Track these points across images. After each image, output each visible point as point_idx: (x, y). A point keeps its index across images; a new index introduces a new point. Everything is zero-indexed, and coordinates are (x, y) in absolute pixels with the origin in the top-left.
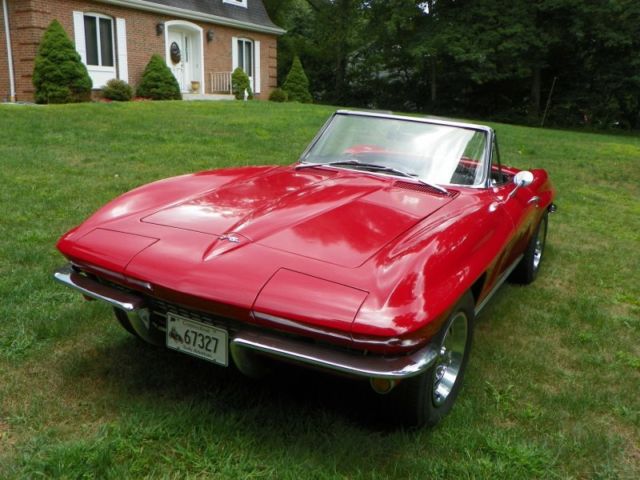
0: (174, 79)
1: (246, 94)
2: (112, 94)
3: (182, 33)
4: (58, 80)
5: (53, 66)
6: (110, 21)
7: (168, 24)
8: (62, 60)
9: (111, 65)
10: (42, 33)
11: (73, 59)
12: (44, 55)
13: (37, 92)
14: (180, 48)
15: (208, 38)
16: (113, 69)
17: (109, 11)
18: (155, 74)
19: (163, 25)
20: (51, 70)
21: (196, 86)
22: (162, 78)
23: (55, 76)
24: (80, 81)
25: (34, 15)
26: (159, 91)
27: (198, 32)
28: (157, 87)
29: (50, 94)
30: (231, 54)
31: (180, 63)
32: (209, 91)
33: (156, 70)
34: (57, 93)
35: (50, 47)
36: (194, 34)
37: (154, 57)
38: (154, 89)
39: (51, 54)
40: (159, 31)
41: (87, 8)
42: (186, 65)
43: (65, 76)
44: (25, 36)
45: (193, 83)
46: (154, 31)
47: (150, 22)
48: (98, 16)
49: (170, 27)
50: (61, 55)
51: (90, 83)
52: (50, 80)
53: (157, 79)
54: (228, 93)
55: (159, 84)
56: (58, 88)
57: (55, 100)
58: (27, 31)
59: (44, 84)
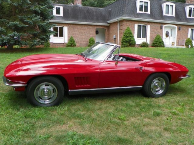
0: (162, 41)
1: (190, 46)
2: (142, 46)
3: (170, 28)
4: (126, 42)
5: (125, 38)
6: (146, 26)
7: (164, 26)
8: (128, 37)
9: (145, 38)
10: (125, 30)
11: (131, 36)
12: (124, 36)
13: (122, 45)
14: (169, 32)
15: (179, 29)
16: (145, 39)
17: (145, 24)
18: (157, 40)
19: (163, 26)
20: (125, 39)
21: (173, 44)
22: (158, 41)
23: (126, 41)
24: (132, 42)
25: (124, 26)
26: (157, 45)
27: (176, 27)
28: (157, 44)
29: (124, 45)
30: (188, 34)
31: (169, 37)
32: (178, 45)
33: (157, 39)
34: (125, 45)
35: (125, 34)
36: (174, 28)
37: (157, 35)
38: (155, 45)
39: (126, 35)
40: (161, 28)
41: (139, 23)
42: (171, 37)
43: (128, 41)
44: (122, 31)
45: (172, 43)
46: (160, 28)
47: (159, 26)
48: (142, 25)
49: (165, 27)
50: (128, 35)
51: (135, 42)
52: (124, 42)
53: (157, 42)
54: (184, 46)
55: (157, 43)
56: (126, 44)
57: (125, 47)
58: (122, 30)
59: (123, 43)
